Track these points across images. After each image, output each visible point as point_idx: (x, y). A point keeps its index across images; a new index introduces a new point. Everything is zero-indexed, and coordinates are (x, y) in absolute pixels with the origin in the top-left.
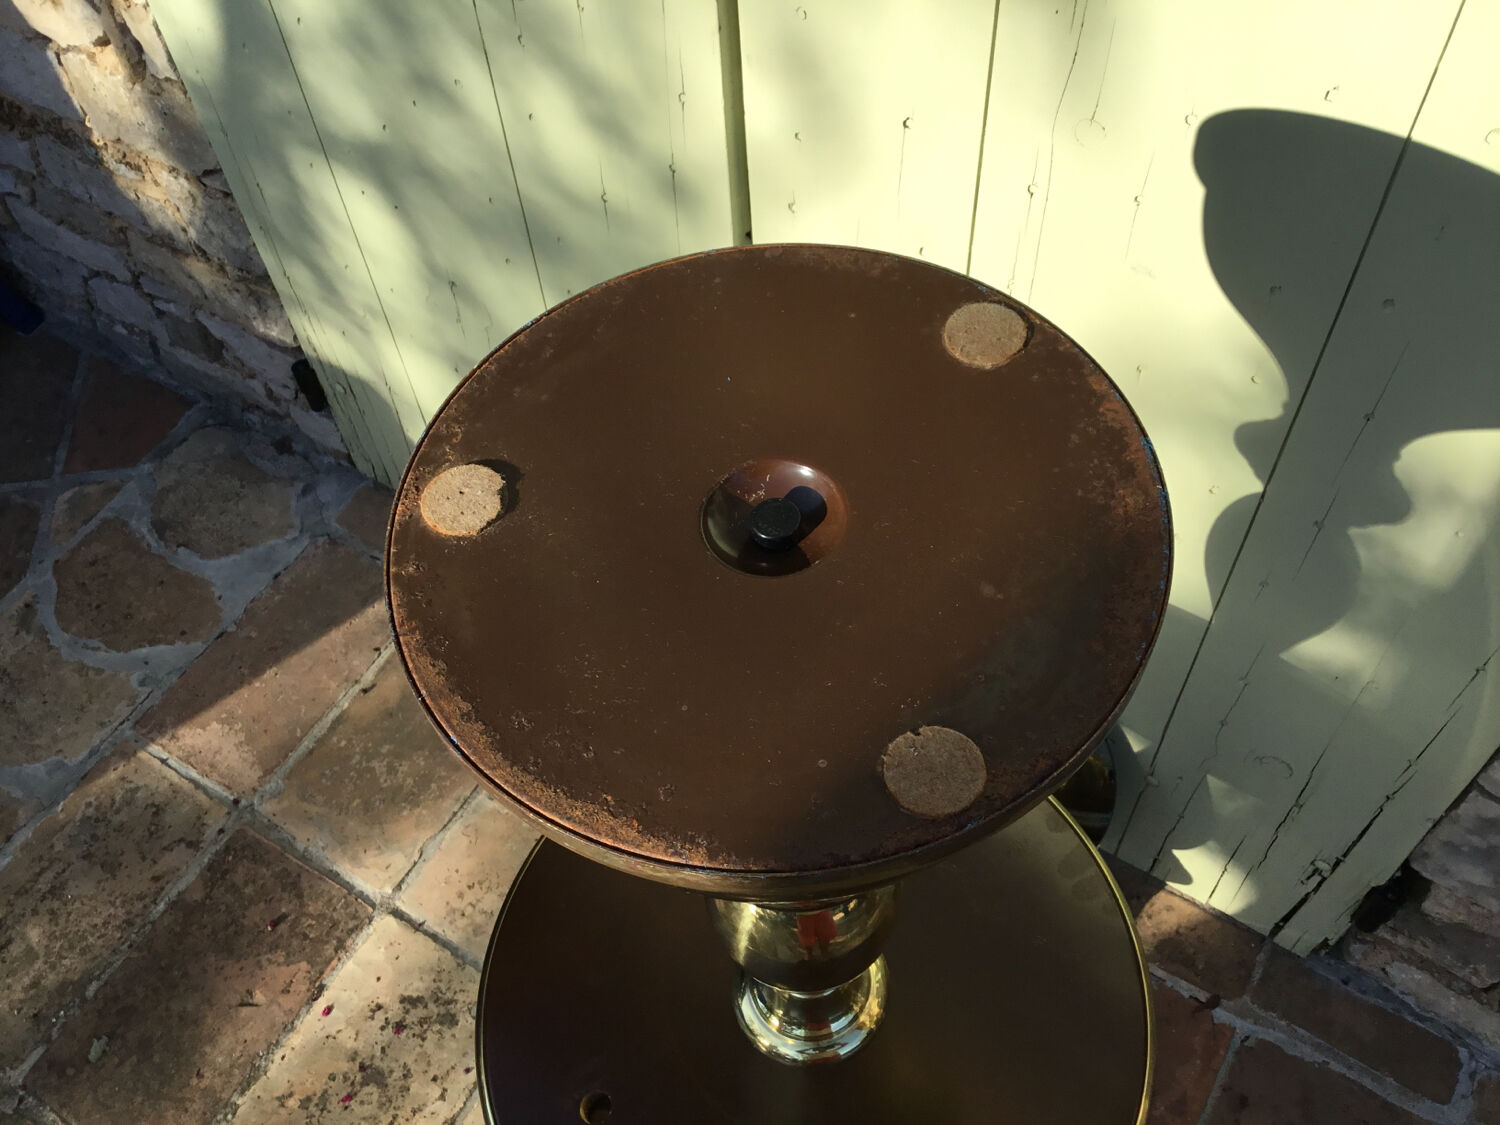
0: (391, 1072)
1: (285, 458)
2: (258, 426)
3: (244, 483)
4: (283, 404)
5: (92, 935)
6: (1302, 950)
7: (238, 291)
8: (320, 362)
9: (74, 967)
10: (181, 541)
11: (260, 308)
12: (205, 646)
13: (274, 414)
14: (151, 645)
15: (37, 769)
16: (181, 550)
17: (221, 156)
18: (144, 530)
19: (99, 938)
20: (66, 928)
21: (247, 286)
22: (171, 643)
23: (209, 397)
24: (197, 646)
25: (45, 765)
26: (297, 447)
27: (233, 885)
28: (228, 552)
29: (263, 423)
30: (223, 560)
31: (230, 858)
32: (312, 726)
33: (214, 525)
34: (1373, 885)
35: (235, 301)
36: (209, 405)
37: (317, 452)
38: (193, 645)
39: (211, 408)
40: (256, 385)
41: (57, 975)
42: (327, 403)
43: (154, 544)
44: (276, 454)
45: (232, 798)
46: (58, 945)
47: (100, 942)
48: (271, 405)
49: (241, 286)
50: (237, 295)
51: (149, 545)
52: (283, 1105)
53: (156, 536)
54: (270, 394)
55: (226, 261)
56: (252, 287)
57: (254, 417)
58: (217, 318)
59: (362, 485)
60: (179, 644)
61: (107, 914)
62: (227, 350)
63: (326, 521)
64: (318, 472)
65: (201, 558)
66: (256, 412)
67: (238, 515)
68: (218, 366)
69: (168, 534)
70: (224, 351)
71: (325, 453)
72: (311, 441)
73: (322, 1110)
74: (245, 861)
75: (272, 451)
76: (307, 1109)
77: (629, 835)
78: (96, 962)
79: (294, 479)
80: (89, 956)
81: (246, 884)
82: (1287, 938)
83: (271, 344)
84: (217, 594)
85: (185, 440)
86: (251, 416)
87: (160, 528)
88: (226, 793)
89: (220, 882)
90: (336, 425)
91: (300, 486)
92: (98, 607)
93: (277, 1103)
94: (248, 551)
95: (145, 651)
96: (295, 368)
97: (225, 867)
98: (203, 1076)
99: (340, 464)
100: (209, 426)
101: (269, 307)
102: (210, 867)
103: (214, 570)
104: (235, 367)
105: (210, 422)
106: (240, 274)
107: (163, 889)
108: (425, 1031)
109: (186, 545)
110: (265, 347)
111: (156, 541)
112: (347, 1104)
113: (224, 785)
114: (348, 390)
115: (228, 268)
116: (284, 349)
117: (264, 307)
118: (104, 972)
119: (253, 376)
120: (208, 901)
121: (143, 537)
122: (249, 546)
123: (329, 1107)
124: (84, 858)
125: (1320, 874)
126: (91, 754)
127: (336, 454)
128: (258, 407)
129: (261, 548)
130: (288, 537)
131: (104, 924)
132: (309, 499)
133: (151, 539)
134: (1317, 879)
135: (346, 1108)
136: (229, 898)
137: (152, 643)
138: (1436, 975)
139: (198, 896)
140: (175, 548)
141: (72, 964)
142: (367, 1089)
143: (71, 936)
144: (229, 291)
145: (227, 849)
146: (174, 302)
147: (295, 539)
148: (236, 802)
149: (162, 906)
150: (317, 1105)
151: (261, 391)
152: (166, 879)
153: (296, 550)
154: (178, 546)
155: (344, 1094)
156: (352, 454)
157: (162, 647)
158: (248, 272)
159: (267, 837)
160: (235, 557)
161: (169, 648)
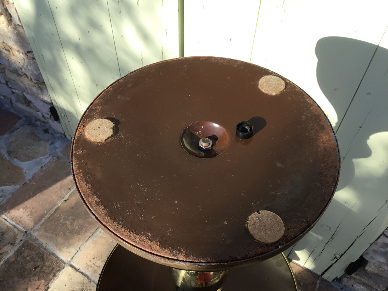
1: (46, 134)
2: (39, 125)
3: (34, 141)
4: (47, 119)
6: (330, 280)
7: (35, 86)
8: (58, 107)
10: (15, 157)
11: (41, 92)
12: (20, 187)
13: (44, 122)
16: (15, 159)
17: (33, 47)
18: (5, 153)
21: (38, 85)
22: (10, 186)
23: (26, 117)
24: (18, 187)
26: (49, 131)
27: (24, 256)
28: (28, 160)
29: (40, 124)
30: (27, 162)
31: (23, 248)
32: (50, 211)
33: (25, 152)
34: (352, 262)
35: (34, 89)
36: (26, 119)
37: (56, 133)
38: (16, 186)
39: (26, 120)
40: (39, 114)
42: (59, 119)
43: (7, 157)
44: (44, 133)
45: (25, 231)
48: (43, 120)
49: (36, 85)
50: (35, 88)
51: (6, 158)
53: (8, 155)
54: (43, 116)
55: (32, 78)
56: (39, 85)
57: (38, 123)
58: (29, 94)
59: (68, 143)
60: (12, 186)
62: (32, 103)
63: (57, 152)
64: (55, 138)
65: (21, 161)
66: (39, 121)
67: (32, 150)
68: (29, 108)
69: (11, 154)
70: (31, 104)
71: (58, 133)
72: (54, 130)
74: (28, 249)
75: (43, 132)
77: (156, 248)
79: (48, 140)
81: (27, 256)
82: (325, 276)
83: (44, 102)
84: (24, 172)
85: (18, 128)
86: (37, 122)
87: (9, 153)
88: (23, 229)
89: (20, 255)
90: (61, 125)
91: (50, 142)
94: (34, 160)
95: (2, 187)
96: (50, 109)
97: (22, 251)
99: (62, 137)
100: (25, 125)
101: (44, 91)
102: (17, 251)
103: (24, 165)
104: (33, 108)
105: (26, 124)
106: (36, 81)
107: (3, 257)
109: (16, 158)
110: (42, 103)
111: (8, 157)
113: (23, 227)
114: (65, 115)
115: (33, 80)
116: (48, 103)
117: (42, 91)
119: (38, 111)
120: (16, 261)
121: (4, 155)
122: (34, 158)
125: (336, 258)
127: (61, 134)
128: (40, 120)
129: (38, 159)
130: (46, 156)
132: (52, 146)
133: (6, 156)
134: (336, 259)
136: (22, 260)
137: (4, 186)
138: (367, 287)
139: (13, 260)
140: (13, 159)
144: (33, 86)
145: (23, 246)
146: (17, 89)
147: (48, 157)
148: (26, 232)
149: (2, 262)
151: (41, 115)
152: (3, 255)
153: (48, 160)
154: (14, 158)
156: (65, 134)
157: (7, 187)
158: (39, 81)
159: (35, 243)
160: (30, 161)
161: (10, 187)
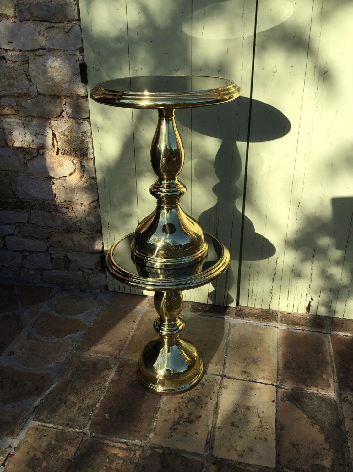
0: (194, 398)
1: (85, 293)
3: (77, 300)
5: (91, 394)
9: (89, 402)
11: (93, 242)
12: (86, 331)
14: (70, 334)
15: (53, 365)
16: (67, 315)
17: (100, 195)
18: (54, 313)
19: (93, 394)
20: (81, 395)
21: (92, 236)
23: (59, 285)
24: (84, 332)
25: (54, 364)
26: (88, 291)
27: (126, 373)
28: (81, 313)
30: (81, 315)
31: (122, 368)
32: (127, 339)
33: (74, 309)
35: (85, 242)
38: (82, 332)
39: (59, 288)
40: (79, 273)
41: (85, 405)
43: (58, 316)
44: (82, 293)
45: (114, 357)
46: (81, 399)
47: (94, 395)
48: (82, 279)
49: (89, 236)
50: (87, 240)
51: (57, 316)
52: (170, 413)
53: (58, 314)
55: (87, 230)
56: (94, 235)
58: (74, 252)
59: (110, 294)
60: (78, 333)
61: (92, 389)
63: (104, 302)
65: (74, 315)
67: (79, 306)
68: (66, 271)
69: (61, 313)
70: (71, 264)
71: (97, 289)
73: (181, 410)
74: (126, 368)
76: (177, 411)
78: (96, 399)
79: (90, 297)
80: (92, 398)
81: (129, 372)
83: (93, 253)
84: (83, 321)
85: (55, 295)
87: (59, 312)
88: (111, 357)
89: (121, 374)
92: (49, 330)
93: (167, 413)
94: (86, 312)
95: (69, 336)
97: (121, 370)
98: (142, 414)
99: (101, 291)
101: (96, 241)
102: (117, 371)
103: (80, 317)
104: (72, 270)
105: (60, 291)
106: (90, 232)
107: (106, 379)
108: (198, 388)
109: (68, 314)
110: (89, 256)
112: (187, 407)
113: (110, 355)
116: (97, 253)
118: (99, 401)
119: (79, 270)
120: (120, 378)
121: (54, 315)
123: (182, 409)
124: (78, 379)
126: (66, 358)
129: (90, 310)
130: (96, 307)
131: (93, 391)
132: (97, 299)
135: (187, 408)
136: (126, 376)
139: (117, 378)
141: (88, 401)
142: (190, 403)
143: (84, 396)
144: (85, 239)
145: (119, 367)
146: (59, 253)
147: (98, 307)
148: (115, 358)
149: (107, 383)
150: (179, 410)
152: (105, 377)
153: (100, 309)
154: (66, 315)
155: (185, 406)
156: (108, 285)
157: (74, 334)
158: (93, 231)
159: (129, 362)
160: (84, 313)
161: (76, 334)
